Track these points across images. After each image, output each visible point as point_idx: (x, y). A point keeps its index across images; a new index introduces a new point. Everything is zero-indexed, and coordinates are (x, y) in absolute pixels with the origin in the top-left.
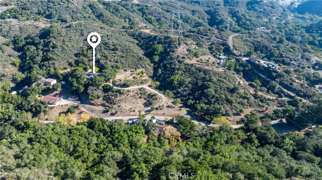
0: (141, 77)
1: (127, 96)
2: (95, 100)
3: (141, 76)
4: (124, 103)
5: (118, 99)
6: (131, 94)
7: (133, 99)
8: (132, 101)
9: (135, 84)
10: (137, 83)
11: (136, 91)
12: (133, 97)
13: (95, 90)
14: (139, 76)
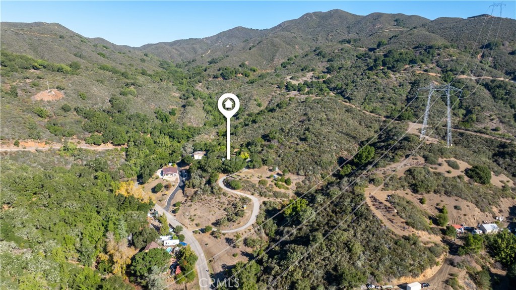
0: (274, 186)
1: (216, 198)
2: (190, 189)
3: (275, 184)
4: (201, 204)
5: (202, 197)
6: (223, 199)
7: (218, 206)
8: (212, 208)
9: (248, 190)
10: (255, 190)
11: (233, 199)
12: (220, 204)
13: (199, 175)
14: (273, 184)
